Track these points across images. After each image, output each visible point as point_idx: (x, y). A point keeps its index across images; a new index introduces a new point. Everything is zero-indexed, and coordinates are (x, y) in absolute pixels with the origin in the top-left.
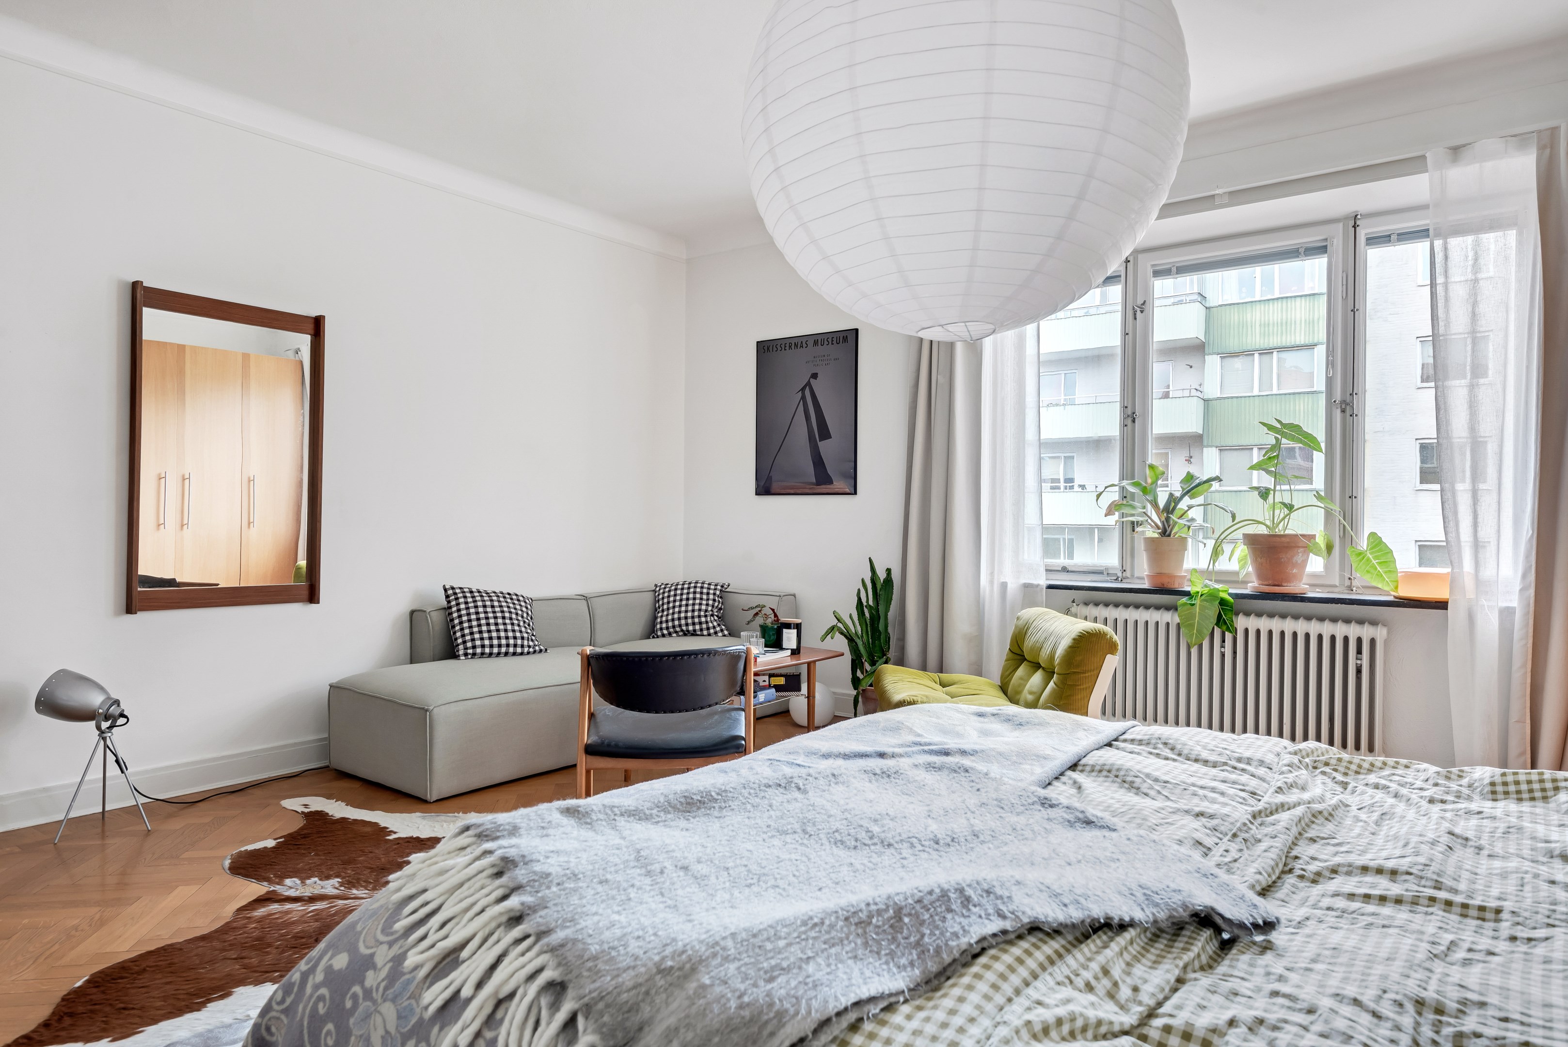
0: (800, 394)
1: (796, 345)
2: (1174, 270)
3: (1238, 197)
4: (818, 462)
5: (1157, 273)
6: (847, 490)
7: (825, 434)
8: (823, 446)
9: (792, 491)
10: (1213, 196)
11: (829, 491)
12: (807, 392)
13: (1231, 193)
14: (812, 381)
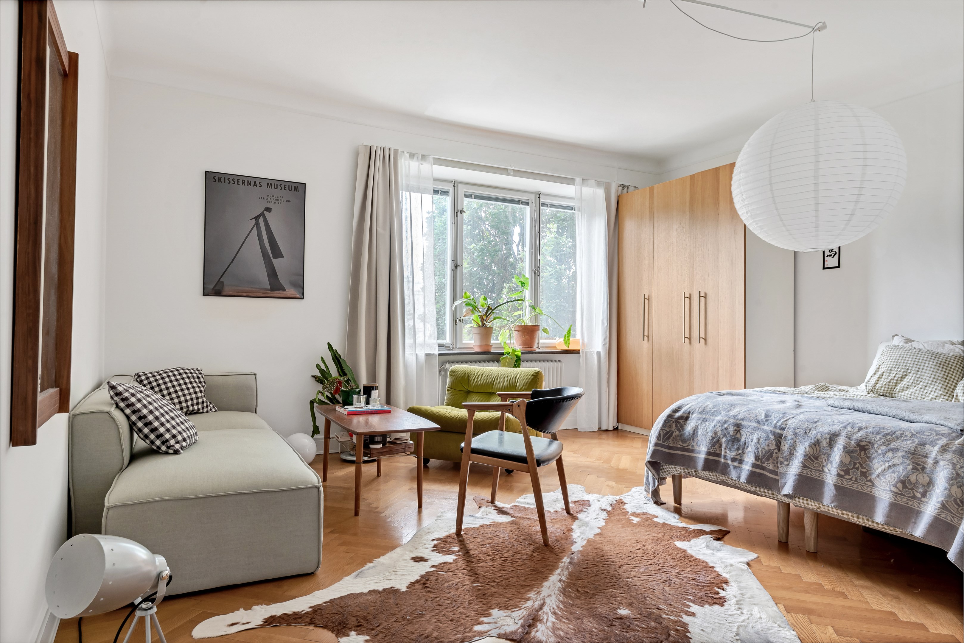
0: (254, 221)
1: (249, 183)
2: (473, 196)
3: (518, 173)
4: (272, 274)
5: (466, 196)
6: (298, 296)
7: (278, 254)
8: (276, 262)
9: (245, 294)
10: (507, 169)
11: (282, 296)
12: (261, 220)
13: (514, 170)
14: (265, 212)
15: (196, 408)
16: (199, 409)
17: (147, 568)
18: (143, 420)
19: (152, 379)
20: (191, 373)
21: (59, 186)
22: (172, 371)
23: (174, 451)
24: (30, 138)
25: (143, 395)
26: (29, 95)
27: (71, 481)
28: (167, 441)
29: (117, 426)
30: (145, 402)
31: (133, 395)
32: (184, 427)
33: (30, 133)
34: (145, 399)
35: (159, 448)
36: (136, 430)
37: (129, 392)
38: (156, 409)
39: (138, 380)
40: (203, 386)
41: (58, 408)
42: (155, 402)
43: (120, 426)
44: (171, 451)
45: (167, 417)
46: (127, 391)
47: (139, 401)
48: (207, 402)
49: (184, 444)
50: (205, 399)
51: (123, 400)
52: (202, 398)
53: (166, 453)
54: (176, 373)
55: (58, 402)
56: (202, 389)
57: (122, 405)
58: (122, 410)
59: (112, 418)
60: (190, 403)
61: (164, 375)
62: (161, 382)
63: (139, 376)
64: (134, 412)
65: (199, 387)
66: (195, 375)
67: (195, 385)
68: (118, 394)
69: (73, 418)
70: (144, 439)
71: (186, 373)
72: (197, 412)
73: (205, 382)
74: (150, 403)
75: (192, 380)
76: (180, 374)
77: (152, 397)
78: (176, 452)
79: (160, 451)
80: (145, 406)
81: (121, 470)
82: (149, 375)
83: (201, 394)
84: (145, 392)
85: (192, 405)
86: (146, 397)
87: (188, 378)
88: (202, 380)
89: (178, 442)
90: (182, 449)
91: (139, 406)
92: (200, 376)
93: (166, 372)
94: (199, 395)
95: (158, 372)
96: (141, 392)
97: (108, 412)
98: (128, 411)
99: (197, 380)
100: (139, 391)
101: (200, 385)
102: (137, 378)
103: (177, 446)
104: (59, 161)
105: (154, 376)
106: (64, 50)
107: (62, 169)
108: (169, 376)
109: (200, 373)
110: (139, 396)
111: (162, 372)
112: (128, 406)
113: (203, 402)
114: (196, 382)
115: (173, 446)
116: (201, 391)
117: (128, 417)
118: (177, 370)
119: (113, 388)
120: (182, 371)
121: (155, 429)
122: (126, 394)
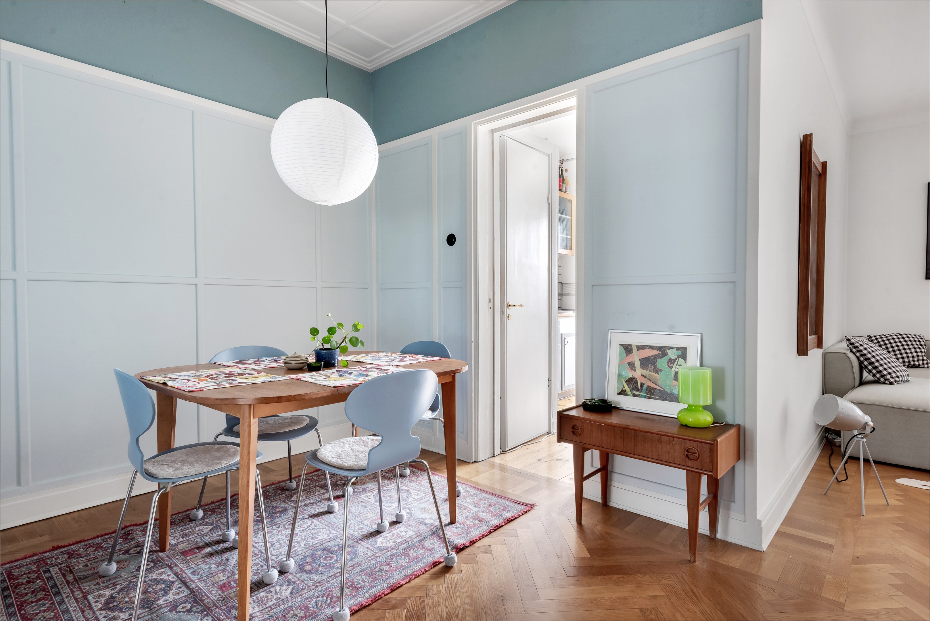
15: (917, 363)
16: (919, 365)
17: (861, 419)
18: (868, 360)
19: (880, 340)
20: (913, 337)
21: (817, 233)
22: (896, 335)
23: (890, 382)
24: (805, 223)
25: (868, 346)
26: (804, 204)
27: (824, 389)
28: (885, 375)
29: (851, 362)
30: (870, 350)
31: (861, 345)
32: (898, 369)
33: (805, 221)
34: (869, 348)
35: (879, 379)
36: (864, 366)
37: (859, 344)
38: (877, 355)
39: (870, 339)
40: (923, 348)
41: (817, 346)
42: (877, 351)
43: (853, 362)
44: (887, 382)
45: (885, 361)
46: (857, 342)
47: (865, 349)
48: (927, 360)
49: (897, 379)
50: (925, 358)
51: (855, 347)
52: (922, 356)
53: (884, 383)
54: (900, 337)
55: (817, 342)
56: (923, 350)
57: (854, 350)
58: (854, 353)
59: (848, 357)
60: (911, 359)
61: (890, 338)
62: (887, 342)
63: (871, 337)
64: (862, 355)
65: (919, 348)
66: (916, 339)
67: (916, 346)
68: (851, 344)
69: (825, 355)
70: (869, 372)
71: (908, 337)
72: (918, 367)
73: (925, 345)
74: (873, 351)
75: (914, 343)
76: (903, 338)
77: (875, 348)
78: (891, 383)
79: (880, 382)
80: (869, 353)
81: (854, 388)
82: (878, 337)
83: (922, 354)
84: (870, 344)
85: (914, 361)
86: (870, 347)
87: (910, 341)
88: (923, 343)
89: (893, 378)
90: (896, 382)
91: (865, 352)
92: (921, 340)
93: (891, 336)
94: (920, 354)
95: (885, 336)
96: (867, 344)
97: (845, 354)
98: (858, 354)
99: (918, 343)
100: (866, 344)
101: (920, 347)
102: (869, 338)
103: (892, 380)
104: (817, 221)
105: (882, 338)
106: (818, 162)
107: (818, 224)
108: (893, 339)
109: (922, 339)
110: (865, 346)
111: (888, 335)
112: (858, 351)
113: (923, 360)
114: (917, 345)
115: (888, 379)
116: (921, 352)
117: (858, 358)
118: (901, 335)
119: (848, 340)
120: (905, 336)
121: (876, 367)
122: (857, 344)
